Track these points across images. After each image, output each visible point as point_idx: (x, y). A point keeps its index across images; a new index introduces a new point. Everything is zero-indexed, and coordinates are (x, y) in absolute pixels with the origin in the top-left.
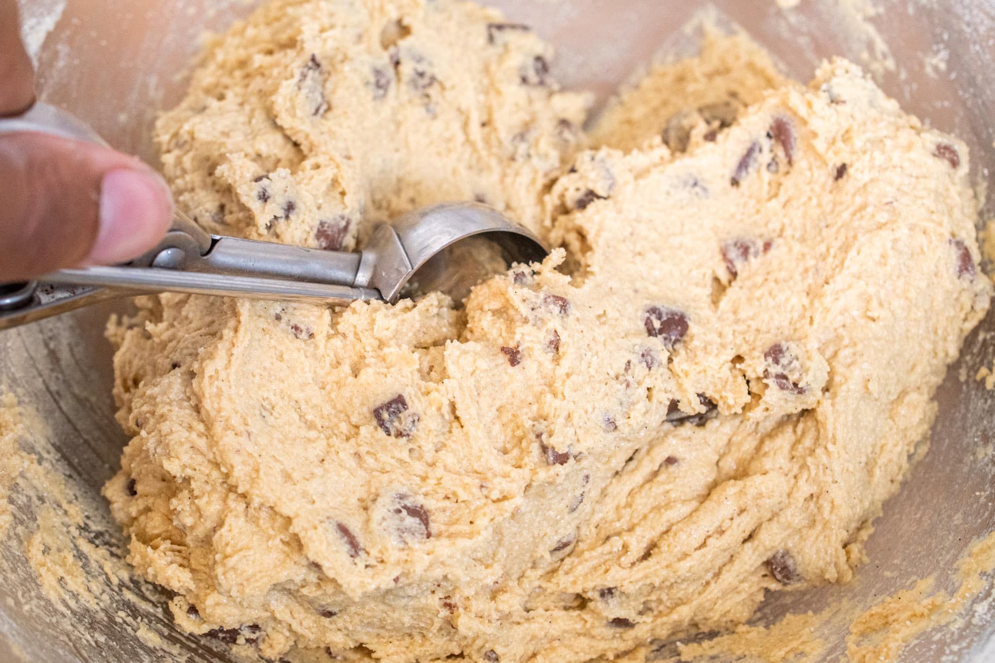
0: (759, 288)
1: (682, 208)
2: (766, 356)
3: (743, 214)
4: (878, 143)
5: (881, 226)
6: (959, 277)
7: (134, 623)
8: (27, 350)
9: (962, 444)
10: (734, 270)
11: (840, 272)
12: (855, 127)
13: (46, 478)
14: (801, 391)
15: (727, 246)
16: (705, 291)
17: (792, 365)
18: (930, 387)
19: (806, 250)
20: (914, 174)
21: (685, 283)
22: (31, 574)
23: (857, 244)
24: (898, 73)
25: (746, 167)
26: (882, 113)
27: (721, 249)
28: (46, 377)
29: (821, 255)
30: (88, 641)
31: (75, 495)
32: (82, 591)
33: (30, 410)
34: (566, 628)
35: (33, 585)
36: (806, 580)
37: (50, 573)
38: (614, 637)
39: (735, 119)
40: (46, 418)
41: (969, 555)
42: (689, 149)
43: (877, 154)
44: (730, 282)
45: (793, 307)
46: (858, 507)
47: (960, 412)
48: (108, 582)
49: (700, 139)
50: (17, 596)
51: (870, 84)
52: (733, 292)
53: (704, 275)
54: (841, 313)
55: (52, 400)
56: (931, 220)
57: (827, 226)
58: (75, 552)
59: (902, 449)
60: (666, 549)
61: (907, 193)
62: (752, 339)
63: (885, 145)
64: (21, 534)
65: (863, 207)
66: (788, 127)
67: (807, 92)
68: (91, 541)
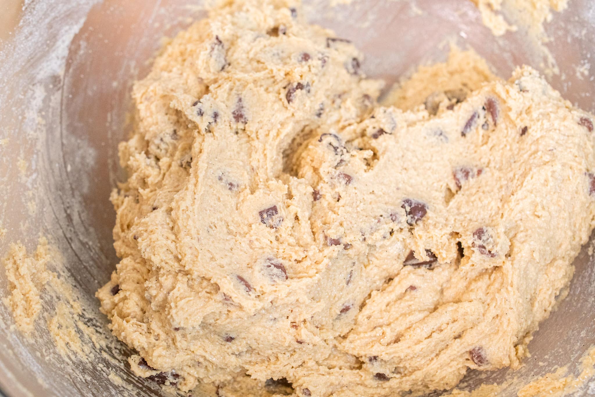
0: (474, 196)
1: (432, 147)
2: (474, 234)
3: (467, 153)
4: (547, 115)
5: (546, 163)
6: (590, 195)
7: (107, 371)
8: (54, 213)
9: (588, 290)
10: (460, 185)
11: (520, 189)
12: (534, 106)
13: (62, 286)
14: (493, 256)
15: (456, 171)
16: (441, 195)
17: (489, 240)
18: (571, 258)
19: (502, 175)
20: (566, 134)
21: (429, 189)
22: (50, 340)
23: (531, 173)
24: (561, 76)
25: (470, 126)
26: (550, 98)
27: (453, 172)
28: (64, 229)
29: (510, 178)
30: (81, 379)
31: (77, 297)
32: (79, 351)
33: (55, 247)
34: (351, 380)
35: (52, 346)
36: (492, 364)
37: (61, 340)
38: (378, 386)
39: (465, 98)
40: (63, 253)
41: (588, 355)
42: (438, 114)
43: (545, 122)
44: (457, 191)
45: (492, 207)
46: (524, 324)
47: (588, 272)
48: (94, 347)
49: (445, 109)
50: (42, 352)
51: (544, 82)
52: (458, 197)
53: (441, 186)
54: (520, 212)
55: (67, 242)
56: (575, 161)
57: (515, 162)
58: (76, 329)
59: (552, 292)
60: (409, 337)
61: (561, 145)
62: (466, 225)
63: (550, 117)
64: (46, 317)
65: (536, 152)
66: (495, 104)
67: (506, 84)
68: (85, 324)
